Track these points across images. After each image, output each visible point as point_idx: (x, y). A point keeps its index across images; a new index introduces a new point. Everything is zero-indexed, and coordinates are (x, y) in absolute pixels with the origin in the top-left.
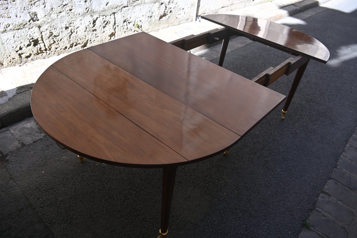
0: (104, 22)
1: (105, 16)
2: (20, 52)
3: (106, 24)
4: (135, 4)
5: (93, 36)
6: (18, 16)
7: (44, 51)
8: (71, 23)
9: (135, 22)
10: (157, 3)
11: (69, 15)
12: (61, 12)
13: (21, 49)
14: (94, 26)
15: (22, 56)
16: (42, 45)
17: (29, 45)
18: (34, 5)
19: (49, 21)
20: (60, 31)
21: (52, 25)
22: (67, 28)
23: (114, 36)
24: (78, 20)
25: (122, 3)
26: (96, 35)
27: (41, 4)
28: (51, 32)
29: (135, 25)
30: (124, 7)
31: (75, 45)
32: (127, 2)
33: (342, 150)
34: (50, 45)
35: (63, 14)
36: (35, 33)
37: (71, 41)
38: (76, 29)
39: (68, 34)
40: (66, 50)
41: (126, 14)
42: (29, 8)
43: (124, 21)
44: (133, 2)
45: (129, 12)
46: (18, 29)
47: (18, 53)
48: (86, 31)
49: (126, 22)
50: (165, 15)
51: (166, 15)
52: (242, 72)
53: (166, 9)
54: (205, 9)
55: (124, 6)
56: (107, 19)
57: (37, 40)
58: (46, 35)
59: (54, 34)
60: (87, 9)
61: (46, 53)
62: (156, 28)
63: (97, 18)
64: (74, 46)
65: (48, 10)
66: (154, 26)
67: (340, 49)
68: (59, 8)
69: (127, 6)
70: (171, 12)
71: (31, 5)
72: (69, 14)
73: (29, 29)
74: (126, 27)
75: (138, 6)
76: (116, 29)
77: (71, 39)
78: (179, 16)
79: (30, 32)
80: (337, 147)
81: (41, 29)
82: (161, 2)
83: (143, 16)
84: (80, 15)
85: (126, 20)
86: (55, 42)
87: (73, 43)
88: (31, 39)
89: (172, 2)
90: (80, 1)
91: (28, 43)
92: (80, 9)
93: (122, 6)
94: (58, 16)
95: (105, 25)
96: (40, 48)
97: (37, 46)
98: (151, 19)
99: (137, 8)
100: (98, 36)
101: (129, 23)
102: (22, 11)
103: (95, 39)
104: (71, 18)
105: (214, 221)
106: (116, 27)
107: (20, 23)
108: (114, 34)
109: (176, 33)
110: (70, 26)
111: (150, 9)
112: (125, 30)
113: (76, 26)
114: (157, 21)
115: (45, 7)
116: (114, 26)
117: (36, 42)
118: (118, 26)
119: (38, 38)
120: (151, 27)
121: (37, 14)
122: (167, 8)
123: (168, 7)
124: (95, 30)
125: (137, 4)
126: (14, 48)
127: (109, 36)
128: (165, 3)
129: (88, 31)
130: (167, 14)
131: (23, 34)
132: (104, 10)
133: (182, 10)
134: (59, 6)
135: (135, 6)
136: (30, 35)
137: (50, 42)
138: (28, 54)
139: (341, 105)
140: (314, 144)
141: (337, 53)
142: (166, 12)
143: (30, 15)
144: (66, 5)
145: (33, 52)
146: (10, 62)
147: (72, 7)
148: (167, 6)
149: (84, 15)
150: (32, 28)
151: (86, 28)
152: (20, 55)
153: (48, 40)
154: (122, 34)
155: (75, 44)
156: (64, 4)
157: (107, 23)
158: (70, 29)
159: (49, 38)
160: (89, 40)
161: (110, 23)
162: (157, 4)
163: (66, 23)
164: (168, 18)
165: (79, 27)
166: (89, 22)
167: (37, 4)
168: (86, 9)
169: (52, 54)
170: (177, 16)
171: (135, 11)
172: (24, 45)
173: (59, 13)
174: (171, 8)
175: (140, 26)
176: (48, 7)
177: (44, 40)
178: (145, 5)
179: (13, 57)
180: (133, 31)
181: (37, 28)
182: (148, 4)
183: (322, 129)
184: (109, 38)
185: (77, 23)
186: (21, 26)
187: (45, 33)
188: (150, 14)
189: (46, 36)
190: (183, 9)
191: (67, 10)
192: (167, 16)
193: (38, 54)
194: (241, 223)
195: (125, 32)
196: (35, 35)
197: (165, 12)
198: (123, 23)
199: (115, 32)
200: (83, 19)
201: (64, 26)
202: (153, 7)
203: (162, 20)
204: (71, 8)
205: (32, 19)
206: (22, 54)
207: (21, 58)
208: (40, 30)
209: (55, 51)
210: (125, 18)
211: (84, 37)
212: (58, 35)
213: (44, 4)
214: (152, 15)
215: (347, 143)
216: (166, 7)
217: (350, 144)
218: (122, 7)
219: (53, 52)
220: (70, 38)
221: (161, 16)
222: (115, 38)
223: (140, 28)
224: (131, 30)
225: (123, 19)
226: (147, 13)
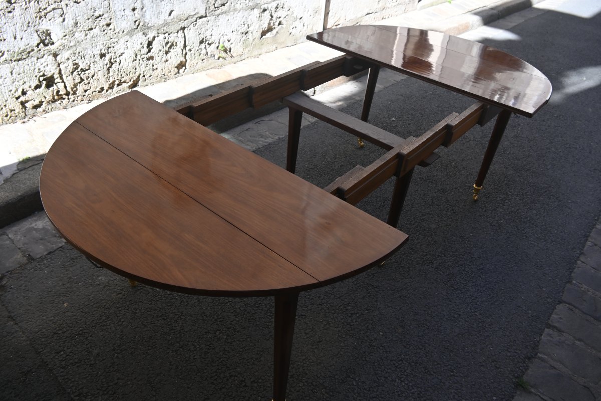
0: (167, 43)
1: (167, 34)
2: (23, 99)
3: (170, 47)
4: (218, 12)
5: (148, 68)
6: (18, 37)
7: (64, 96)
8: (110, 47)
9: (219, 43)
10: (255, 10)
11: (106, 34)
12: (92, 29)
13: (24, 93)
14: (149, 51)
15: (26, 105)
16: (61, 86)
17: (37, 87)
18: (45, 18)
19: (72, 44)
20: (92, 62)
21: (78, 51)
22: (102, 56)
23: (184, 68)
24: (122, 41)
25: (196, 11)
26: (153, 66)
27: (57, 15)
28: (76, 64)
29: (220, 48)
30: (201, 17)
31: (118, 85)
32: (205, 9)
33: (578, 252)
34: (75, 85)
35: (96, 31)
36: (47, 65)
37: (111, 78)
38: (119, 56)
39: (105, 66)
40: (103, 93)
41: (203, 29)
42: (37, 22)
43: (201, 42)
44: (214, 9)
45: (208, 25)
46: (19, 60)
47: (20, 100)
48: (135, 60)
49: (204, 44)
50: (270, 29)
51: (272, 31)
52: (403, 123)
53: (271, 20)
54: (338, 18)
55: (200, 15)
56: (172, 38)
57: (52, 77)
58: (67, 68)
59: (82, 66)
60: (137, 23)
61: (68, 99)
62: (256, 53)
63: (154, 38)
64: (115, 86)
65: (70, 26)
66: (252, 49)
68: (88, 21)
69: (206, 16)
70: (280, 24)
71: (41, 17)
72: (106, 32)
73: (38, 58)
74: (204, 51)
75: (224, 15)
76: (187, 56)
77: (111, 74)
78: (293, 31)
79: (39, 64)
80: (569, 247)
81: (58, 58)
82: (263, 7)
83: (233, 32)
84: (125, 32)
85: (204, 40)
86: (82, 80)
87: (114, 82)
88: (41, 76)
89: (282, 7)
90: (124, 10)
91: (37, 83)
92: (125, 22)
93: (196, 16)
94: (86, 35)
95: (169, 48)
96: (58, 92)
97: (51, 89)
98: (247, 37)
99: (223, 19)
100: (156, 69)
101: (210, 44)
102: (25, 29)
103: (151, 72)
104: (109, 38)
105: (364, 382)
106: (187, 51)
107: (21, 49)
108: (183, 63)
109: (290, 59)
110: (108, 53)
111: (244, 19)
112: (202, 57)
113: (119, 53)
114: (257, 40)
115: (64, 20)
116: (184, 51)
117: (50, 82)
118: (190, 50)
119: (54, 74)
120: (247, 50)
121: (50, 33)
122: (274, 18)
123: (275, 16)
124: (152, 58)
125: (223, 11)
126: (13, 92)
127: (175, 67)
128: (270, 9)
129: (140, 60)
130: (274, 28)
131: (26, 67)
132: (166, 24)
133: (298, 19)
134: (89, 19)
135: (218, 15)
136: (39, 69)
137: (74, 80)
138: (37, 102)
139: (574, 175)
140: (532, 244)
142: (272, 24)
143: (39, 35)
144: (100, 16)
145: (45, 98)
146: (7, 116)
147: (111, 19)
148: (273, 15)
149: (131, 32)
150: (43, 57)
151: (136, 55)
152: (23, 104)
153: (70, 78)
154: (197, 63)
155: (117, 82)
156: (97, 14)
157: (172, 45)
158: (108, 57)
159: (72, 73)
160: (142, 75)
161: (176, 45)
162: (257, 12)
163: (102, 47)
164: (276, 34)
165: (123, 53)
166: (141, 44)
167: (49, 16)
168: (135, 22)
169: (79, 101)
170: (290, 31)
171: (218, 24)
172: (30, 87)
173: (89, 30)
174: (280, 18)
175: (229, 50)
176: (70, 21)
177: (64, 77)
178: (236, 13)
179: (11, 107)
180: (216, 57)
181: (51, 57)
182: (241, 11)
183: (544, 216)
184: (176, 70)
185: (120, 47)
186: (24, 55)
187: (66, 65)
188: (244, 29)
189: (68, 71)
190: (300, 19)
191: (101, 24)
192: (274, 32)
193: (54, 101)
194: (411, 384)
195: (202, 60)
196: (47, 69)
197: (269, 24)
198: (198, 45)
199: (186, 60)
200: (129, 40)
201: (97, 52)
202: (250, 17)
203: (266, 38)
204: (109, 22)
205: (43, 42)
206: (27, 102)
207: (25, 109)
208: (56, 60)
209: (84, 96)
210: (202, 36)
211: (133, 71)
212: (87, 68)
213: (61, 16)
214: (248, 30)
215: (587, 240)
216: (272, 16)
217: (592, 242)
218: (197, 18)
219: (79, 98)
220: (109, 73)
222: (186, 70)
223: (229, 53)
224: (214, 56)
225: (198, 38)
226: (240, 28)
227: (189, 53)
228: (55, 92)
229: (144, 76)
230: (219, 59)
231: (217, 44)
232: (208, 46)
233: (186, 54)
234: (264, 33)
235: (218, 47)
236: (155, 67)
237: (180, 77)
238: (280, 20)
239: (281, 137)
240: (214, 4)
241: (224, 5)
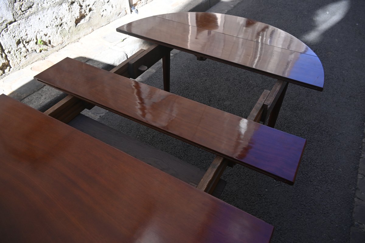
4: (27, 14)
9: (37, 39)
10: (64, 4)
23: (8, 68)
25: (4, 19)
29: (39, 43)
30: (11, 23)
32: (12, 16)
33: (354, 188)
41: (17, 32)
43: (19, 43)
44: (22, 13)
45: (20, 28)
49: (21, 43)
50: (82, 17)
51: (85, 17)
52: (201, 79)
53: (81, 9)
55: (9, 22)
62: (75, 38)
66: (71, 35)
67: (317, 15)
69: (15, 21)
70: (90, 10)
74: (24, 49)
75: (34, 16)
76: (8, 58)
78: (104, 13)
80: (346, 184)
82: (70, 1)
83: (47, 27)
85: (21, 40)
93: (5, 23)
98: (63, 28)
99: (34, 20)
101: (28, 42)
106: (6, 54)
108: (7, 64)
109: (105, 38)
111: (55, 15)
112: (24, 54)
114: (73, 28)
116: (4, 55)
118: (9, 52)
120: (66, 39)
122: (84, 7)
123: (84, 5)
125: (31, 13)
128: (77, 0)
130: (87, 15)
133: (106, 3)
135: (28, 17)
139: (336, 106)
140: (316, 188)
141: (314, 22)
142: (83, 12)
148: (82, 4)
154: (20, 61)
162: (65, 6)
164: (89, 20)
170: (102, 14)
171: (30, 24)
174: (89, 5)
175: (48, 42)
178: (45, 11)
180: (38, 51)
182: (50, 9)
183: (321, 155)
184: (1, 72)
188: (58, 22)
190: (108, 2)
192: (87, 18)
195: (25, 57)
197: (80, 12)
198: (16, 46)
199: (9, 61)
202: (60, 12)
203: (81, 25)
210: (17, 38)
214: (61, 22)
215: (357, 173)
216: (81, 6)
217: (362, 174)
218: (7, 25)
221: (76, 20)
222: (11, 69)
223: (49, 45)
224: (35, 50)
225: (14, 40)
226: (53, 22)
227: (8, 55)
230: (41, 51)
231: (35, 41)
232: (26, 45)
233: (6, 56)
234: (77, 21)
235: (36, 43)
237: (7, 76)
238: (89, 7)
239: (102, 115)
240: (20, 9)
241: (31, 7)
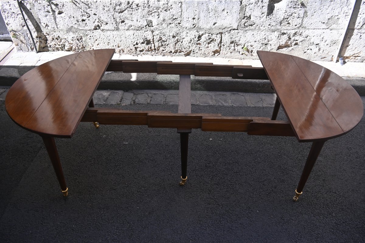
0: (210, 38)
1: (211, 34)
2: (136, 46)
3: (212, 41)
4: (247, 29)
5: (196, 48)
6: (138, 21)
7: (153, 50)
8: (178, 34)
9: (244, 46)
10: (276, 32)
11: (178, 27)
12: (171, 24)
13: (137, 44)
14: (199, 40)
15: (137, 49)
16: (153, 45)
17: (143, 43)
18: (151, 15)
19: (161, 28)
20: (168, 38)
21: (162, 32)
22: (174, 37)
23: (218, 53)
24: (185, 32)
25: (231, 26)
26: (200, 48)
27: (156, 15)
28: (161, 38)
29: (244, 48)
30: (234, 29)
31: (180, 52)
32: (237, 26)
34: (159, 47)
35: (173, 25)
36: (148, 35)
37: (176, 48)
38: (182, 39)
39: (174, 42)
40: (171, 53)
41: (234, 36)
42: (147, 16)
43: (232, 43)
44: (244, 27)
45: (238, 35)
46: (137, 30)
47: (135, 46)
48: (190, 43)
49: (233, 44)
50: (287, 46)
51: (289, 47)
53: (289, 40)
55: (233, 28)
56: (214, 37)
57: (150, 40)
58: (156, 38)
59: (163, 39)
60: (194, 25)
61: (155, 52)
63: (203, 34)
64: (178, 52)
65: (161, 20)
68: (169, 20)
69: (237, 29)
70: (296, 44)
71: (149, 15)
72: (177, 26)
73: (145, 31)
74: (233, 48)
75: (250, 31)
77: (177, 46)
78: (308, 51)
79: (145, 34)
81: (154, 33)
82: (282, 31)
83: (255, 41)
84: (187, 28)
85: (234, 42)
86: (162, 45)
87: (177, 50)
88: (145, 39)
89: (300, 35)
90: (189, 18)
91: (142, 41)
92: (188, 24)
93: (231, 28)
94: (168, 26)
95: (210, 41)
96: (151, 47)
97: (148, 45)
98: (267, 47)
99: (250, 33)
100: (201, 50)
101: (238, 45)
102: (142, 18)
103: (197, 51)
104: (178, 30)
106: (222, 45)
107: (139, 26)
108: (218, 51)
110: (177, 36)
111: (265, 36)
112: (231, 50)
113: (182, 37)
114: (274, 51)
115: (159, 17)
116: (220, 45)
117: (148, 42)
118: (224, 45)
119: (150, 39)
121: (152, 22)
123: (293, 39)
124: (200, 44)
125: (250, 29)
126: (133, 42)
127: (212, 52)
128: (288, 34)
129: (192, 43)
130: (291, 46)
131: (140, 34)
132: (211, 29)
134: (170, 19)
135: (246, 31)
136: (145, 36)
137: (159, 44)
138: (141, 49)
142: (289, 43)
143: (147, 22)
144: (176, 19)
145: (145, 48)
146: (129, 51)
147: (181, 21)
148: (291, 37)
149: (190, 29)
150: (147, 31)
151: (191, 41)
152: (136, 48)
153: (157, 43)
154: (227, 53)
155: (179, 51)
156: (174, 17)
157: (213, 40)
158: (177, 38)
159: (158, 41)
160: (192, 51)
161: (216, 41)
162: (276, 34)
163: (174, 33)
164: (291, 50)
165: (185, 38)
166: (195, 36)
167: (153, 14)
168: (193, 25)
169: (159, 54)
170: (305, 51)
171: (245, 35)
172: (140, 42)
173: (169, 24)
174: (296, 40)
175: (250, 51)
176: (161, 18)
177: (155, 42)
178: (260, 31)
179: (131, 48)
180: (241, 53)
181: (150, 32)
182: (264, 31)
184: (213, 53)
185: (184, 34)
186: (140, 28)
187: (156, 37)
188: (265, 42)
189: (157, 39)
190: (316, 45)
191: (176, 22)
193: (149, 51)
195: (231, 52)
196: (148, 37)
197: (286, 43)
198: (229, 43)
199: (221, 50)
200: (189, 32)
201: (171, 34)
202: (271, 36)
203: (282, 51)
204: (180, 22)
205: (148, 25)
206: (138, 48)
207: (136, 51)
208: (152, 34)
209: (162, 52)
210: (233, 40)
211: (188, 48)
212: (165, 41)
213: (158, 15)
214: (267, 43)
216: (290, 38)
218: (231, 30)
219: (160, 53)
220: (175, 45)
221: (280, 46)
222: (219, 55)
223: (250, 53)
224: (239, 52)
225: (230, 40)
226: (261, 40)
227: (222, 46)
228: (149, 47)
229: (194, 52)
230: (242, 54)
231: (243, 46)
232: (236, 46)
233: (221, 47)
234: (280, 48)
236: (200, 49)
237: (214, 58)
238: (297, 42)
240: (244, 24)
241: (252, 25)
